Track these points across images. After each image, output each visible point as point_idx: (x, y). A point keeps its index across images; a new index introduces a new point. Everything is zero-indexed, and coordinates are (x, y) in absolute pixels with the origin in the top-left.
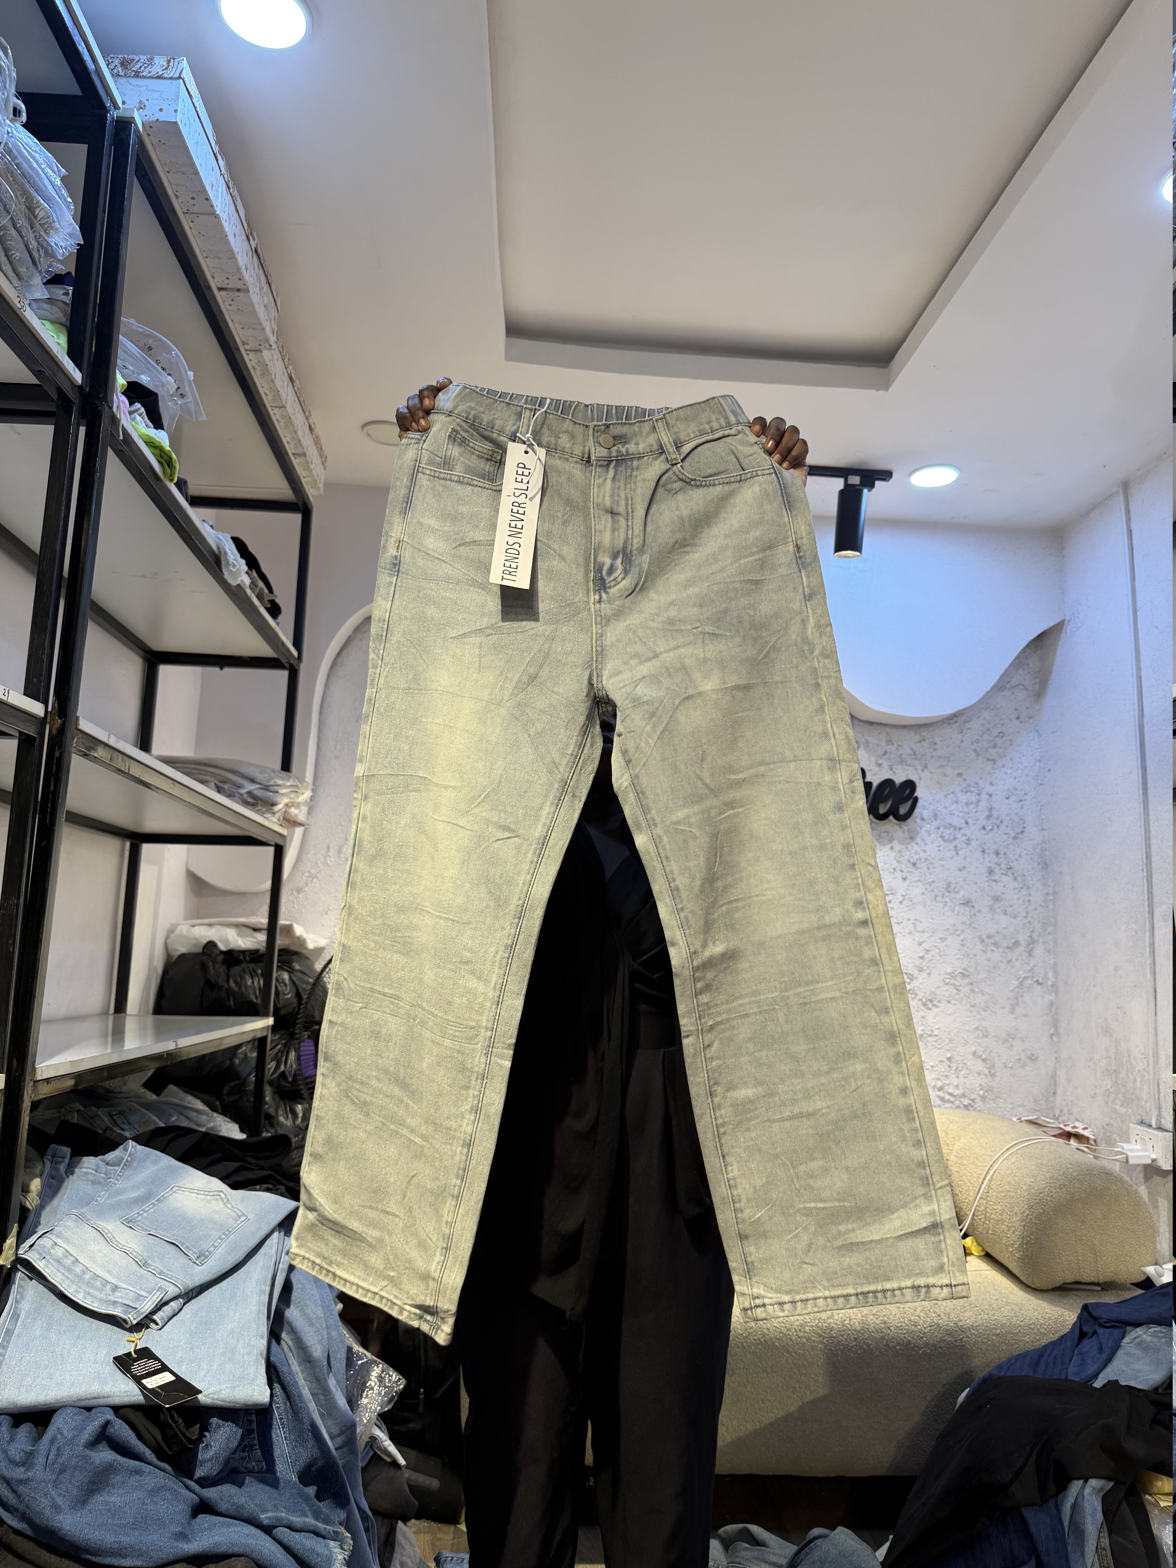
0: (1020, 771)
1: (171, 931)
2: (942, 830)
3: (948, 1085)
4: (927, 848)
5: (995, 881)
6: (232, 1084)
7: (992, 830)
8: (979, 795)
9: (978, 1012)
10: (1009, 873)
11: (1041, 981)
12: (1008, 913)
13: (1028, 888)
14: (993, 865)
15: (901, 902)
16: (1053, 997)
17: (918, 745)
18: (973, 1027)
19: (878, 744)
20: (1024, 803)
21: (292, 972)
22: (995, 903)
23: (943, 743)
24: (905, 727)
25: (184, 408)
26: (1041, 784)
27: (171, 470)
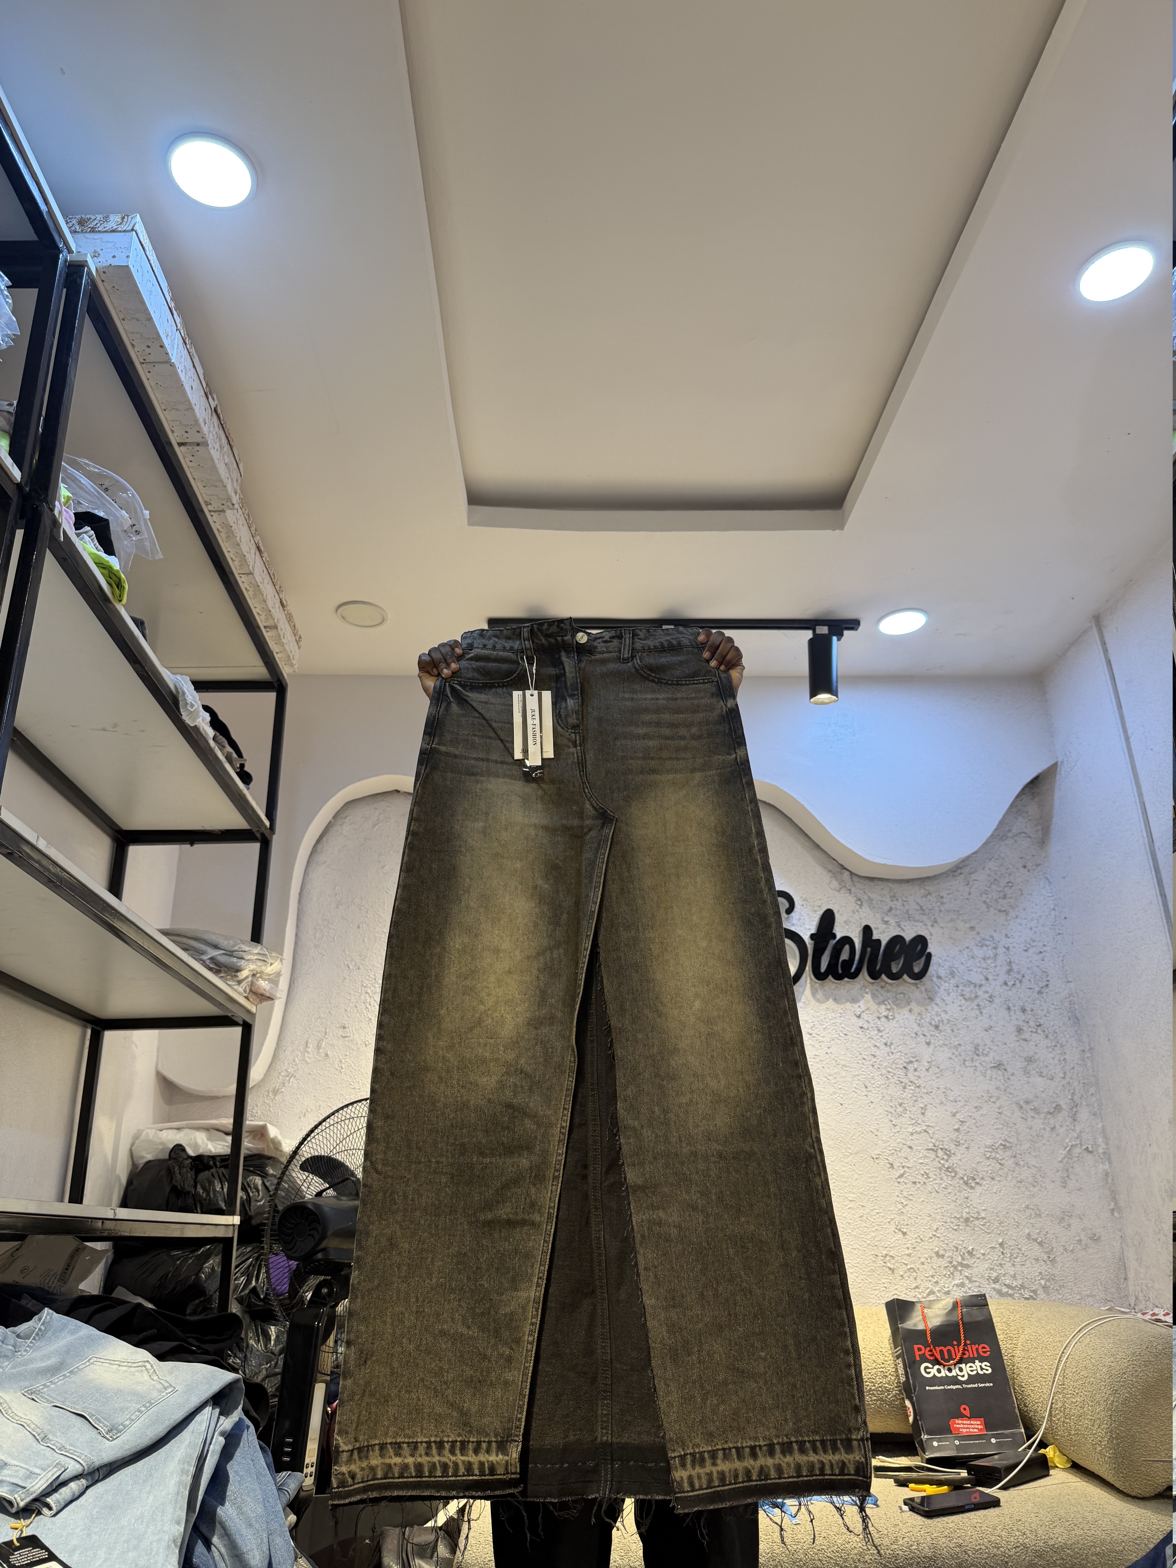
0: (1035, 921)
1: (136, 1137)
2: (961, 988)
3: (1004, 1275)
4: (948, 1009)
5: (1025, 1040)
6: (197, 1301)
7: (1014, 985)
8: (995, 948)
9: (1027, 1188)
10: (1039, 1031)
11: (1090, 1149)
12: (1044, 1074)
13: (1062, 1046)
14: (1021, 1023)
15: (927, 1070)
16: (1107, 1167)
17: (924, 899)
18: (1023, 1206)
19: (881, 901)
20: (1044, 954)
21: (264, 1175)
22: (1028, 1064)
23: (951, 896)
24: (908, 881)
25: (140, 545)
26: (1059, 934)
27: (120, 591)
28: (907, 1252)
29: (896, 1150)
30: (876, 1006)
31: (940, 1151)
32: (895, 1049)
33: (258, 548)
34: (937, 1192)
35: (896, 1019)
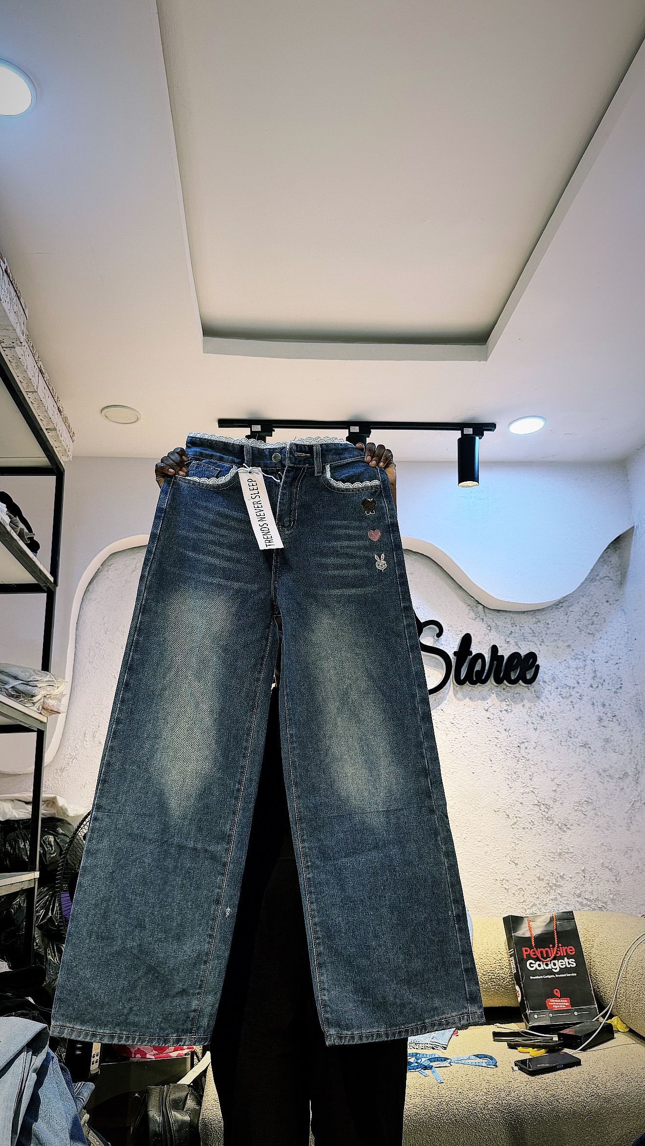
0: (613, 641)
2: (560, 689)
3: (585, 892)
4: (550, 704)
5: (604, 727)
6: (9, 930)
7: (597, 687)
8: (585, 661)
9: (602, 831)
10: (614, 720)
12: (617, 751)
13: (630, 731)
14: (601, 714)
15: (535, 748)
17: (535, 625)
18: (600, 844)
19: (505, 627)
20: (619, 664)
22: (606, 744)
23: (554, 623)
24: (524, 612)
26: (631, 650)
28: (518, 877)
29: (511, 806)
30: (499, 703)
31: (542, 806)
32: (512, 733)
33: (41, 371)
34: (540, 835)
35: (513, 712)
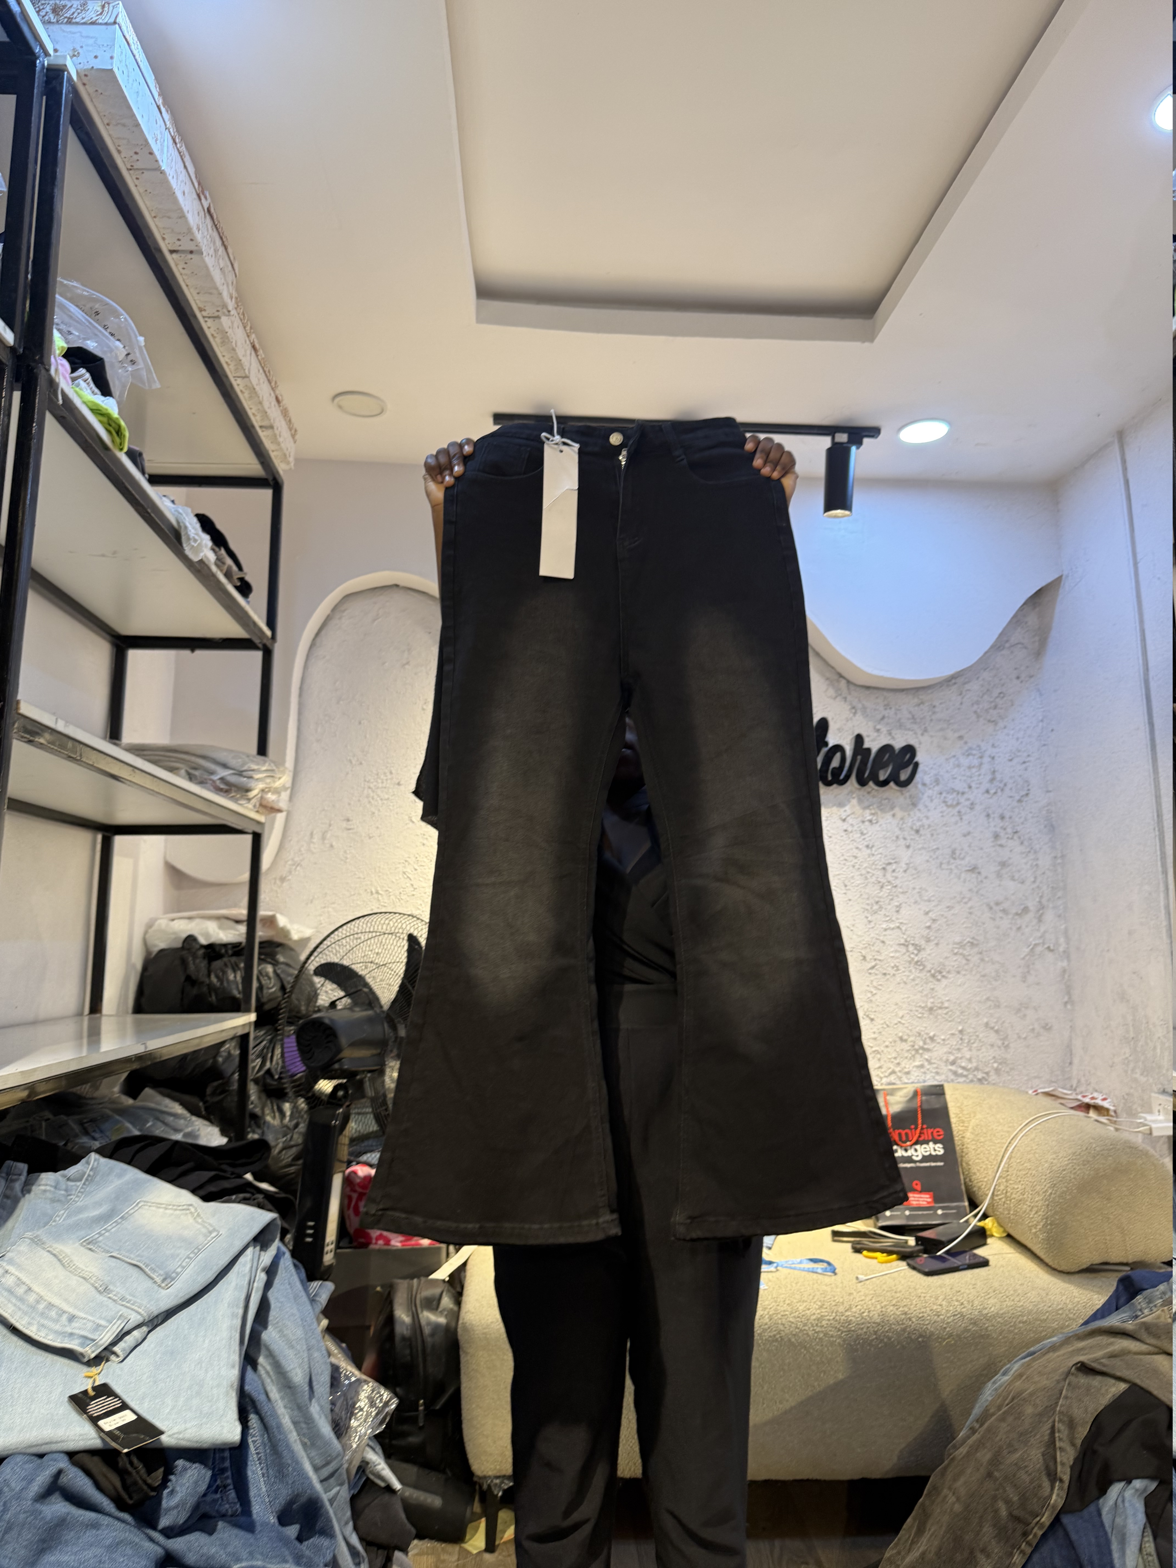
0: (1022, 732)
1: (150, 926)
2: (944, 795)
3: (961, 1058)
4: (930, 814)
5: (1001, 846)
6: (216, 1084)
7: (995, 793)
8: (981, 757)
9: (989, 981)
10: (1015, 837)
11: (1052, 948)
12: (1016, 878)
13: (1035, 852)
14: (998, 829)
15: (905, 871)
16: (1065, 964)
17: (916, 708)
18: (984, 998)
19: (875, 709)
20: (1028, 764)
21: (275, 963)
22: (1002, 869)
23: (942, 705)
24: (902, 690)
25: (135, 375)
26: (1044, 745)
27: (120, 438)
28: (873, 1036)
29: (869, 945)
30: (861, 811)
31: (910, 946)
32: (875, 851)
33: (254, 347)
34: (905, 983)
35: (880, 824)
